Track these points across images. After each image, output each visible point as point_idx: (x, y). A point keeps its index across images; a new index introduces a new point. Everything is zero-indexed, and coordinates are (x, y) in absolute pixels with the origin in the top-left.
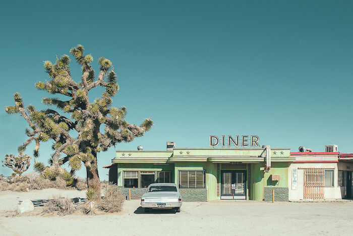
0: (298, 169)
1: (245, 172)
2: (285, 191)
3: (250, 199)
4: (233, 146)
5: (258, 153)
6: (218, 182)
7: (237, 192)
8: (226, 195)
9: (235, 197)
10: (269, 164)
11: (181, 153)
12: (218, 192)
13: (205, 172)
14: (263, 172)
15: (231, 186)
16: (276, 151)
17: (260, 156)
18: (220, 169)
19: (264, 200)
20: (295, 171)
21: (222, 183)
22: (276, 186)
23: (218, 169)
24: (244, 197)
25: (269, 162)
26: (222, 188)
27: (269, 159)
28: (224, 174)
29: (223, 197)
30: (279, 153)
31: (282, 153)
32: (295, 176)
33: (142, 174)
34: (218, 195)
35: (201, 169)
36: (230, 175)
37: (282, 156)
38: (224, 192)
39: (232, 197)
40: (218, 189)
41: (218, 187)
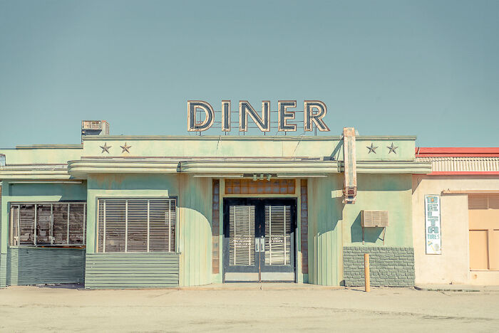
0: (443, 194)
1: (291, 203)
2: (405, 257)
3: (306, 281)
5: (326, 148)
6: (215, 233)
7: (270, 260)
8: (238, 269)
9: (266, 276)
10: (350, 180)
11: (105, 149)
12: (215, 262)
13: (174, 203)
14: (340, 204)
15: (254, 245)
16: (376, 144)
17: (331, 159)
18: (222, 194)
19: (343, 283)
20: (433, 199)
21: (227, 233)
22: (378, 244)
23: (215, 195)
24: (290, 276)
25: (351, 174)
26: (227, 249)
27: (351, 165)
28: (234, 210)
29: (229, 276)
30: (382, 147)
31: (392, 149)
32: (435, 214)
34: (215, 270)
35: (164, 194)
36: (250, 211)
37: (392, 156)
38: (234, 260)
39: (254, 276)
40: (216, 253)
41: (216, 245)
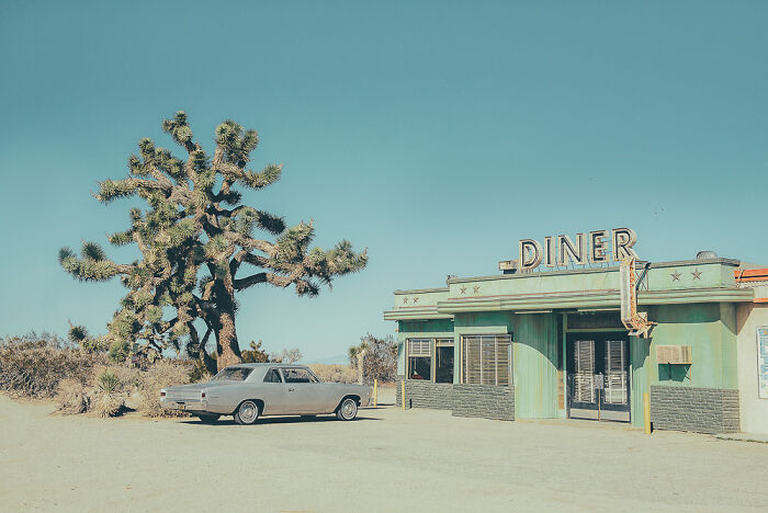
4: (570, 263)
7: (609, 398)
8: (582, 406)
9: (603, 414)
10: (625, 313)
11: (463, 290)
12: (560, 396)
15: (594, 381)
16: (679, 270)
18: (565, 329)
20: (766, 332)
21: (572, 370)
22: (685, 383)
24: (626, 415)
25: (626, 307)
26: (572, 385)
28: (578, 345)
29: (575, 412)
30: (686, 273)
31: (696, 276)
33: (439, 345)
34: (560, 406)
35: (503, 330)
36: (590, 346)
37: (698, 284)
38: (579, 397)
39: (595, 413)
40: (561, 388)
41: (560, 380)
